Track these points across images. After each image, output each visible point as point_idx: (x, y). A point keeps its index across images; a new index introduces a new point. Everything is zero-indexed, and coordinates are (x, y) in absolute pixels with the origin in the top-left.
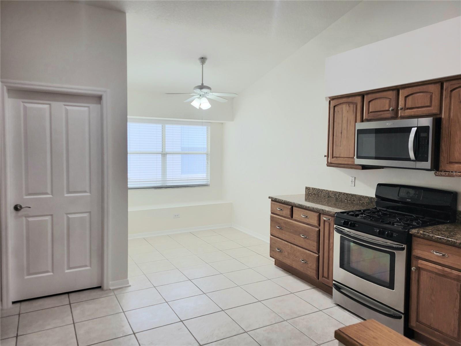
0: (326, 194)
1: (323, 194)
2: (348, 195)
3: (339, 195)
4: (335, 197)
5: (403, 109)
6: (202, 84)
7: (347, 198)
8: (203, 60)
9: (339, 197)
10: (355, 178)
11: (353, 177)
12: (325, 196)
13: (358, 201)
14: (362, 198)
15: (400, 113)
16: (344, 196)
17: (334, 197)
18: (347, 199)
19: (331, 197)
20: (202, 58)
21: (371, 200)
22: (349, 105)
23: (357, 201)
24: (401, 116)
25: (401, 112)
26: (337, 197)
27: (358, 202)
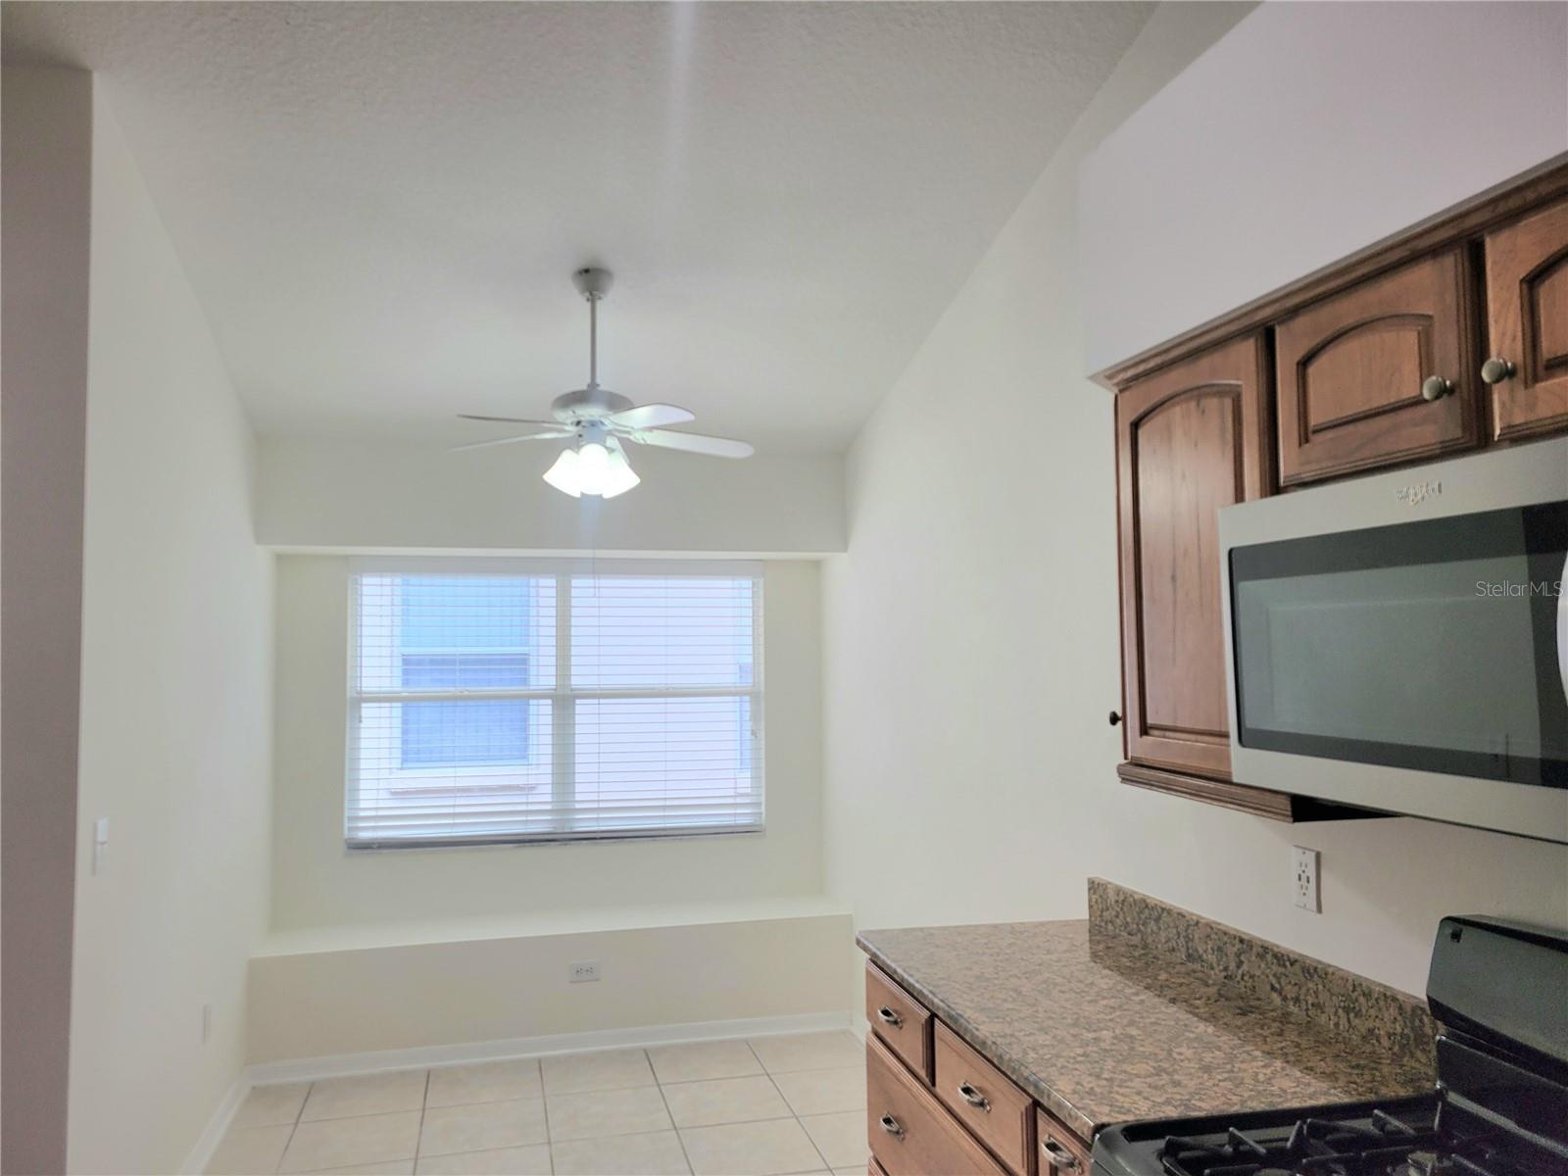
0: (1178, 934)
1: (1163, 934)
2: (1285, 966)
3: (1238, 955)
4: (1219, 961)
5: (1521, 374)
6: (593, 385)
7: (1283, 980)
8: (591, 278)
9: (1238, 967)
10: (1318, 855)
11: (1305, 849)
12: (1173, 950)
13: (1340, 1011)
14: (1362, 999)
15: (1503, 405)
16: (1263, 966)
17: (1212, 958)
18: (1282, 988)
19: (1200, 957)
20: (587, 271)
21: (1417, 1023)
22: (1198, 405)
23: (1336, 1013)
24: (1509, 427)
25: (1506, 397)
26: (1232, 966)
27: (1343, 1022)
